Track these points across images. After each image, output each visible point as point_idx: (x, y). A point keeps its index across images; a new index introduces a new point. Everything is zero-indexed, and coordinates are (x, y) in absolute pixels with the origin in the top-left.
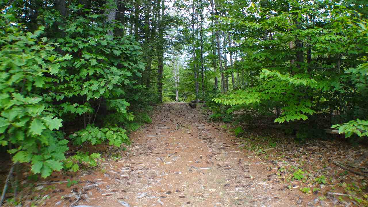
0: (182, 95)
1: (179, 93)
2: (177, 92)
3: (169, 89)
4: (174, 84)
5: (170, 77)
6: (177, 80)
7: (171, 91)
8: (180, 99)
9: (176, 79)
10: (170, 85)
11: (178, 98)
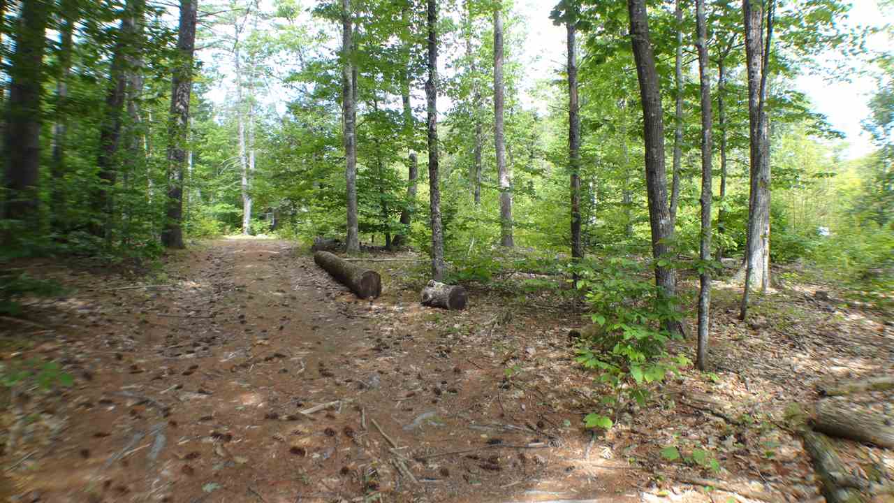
0: (262, 214)
1: (253, 209)
2: (248, 205)
3: (220, 194)
4: (239, 178)
5: (225, 156)
6: (248, 166)
7: (227, 199)
8: (257, 226)
9: (243, 162)
10: (226, 182)
11: (250, 222)
